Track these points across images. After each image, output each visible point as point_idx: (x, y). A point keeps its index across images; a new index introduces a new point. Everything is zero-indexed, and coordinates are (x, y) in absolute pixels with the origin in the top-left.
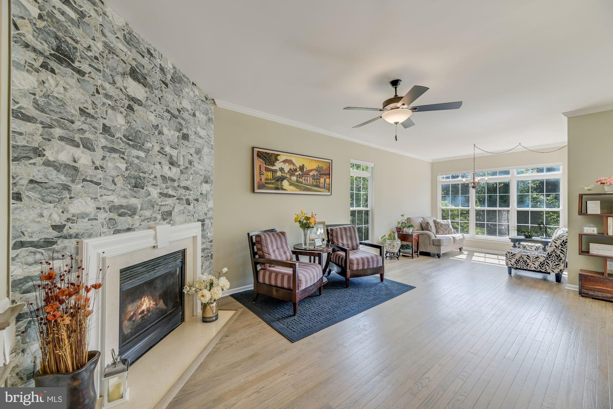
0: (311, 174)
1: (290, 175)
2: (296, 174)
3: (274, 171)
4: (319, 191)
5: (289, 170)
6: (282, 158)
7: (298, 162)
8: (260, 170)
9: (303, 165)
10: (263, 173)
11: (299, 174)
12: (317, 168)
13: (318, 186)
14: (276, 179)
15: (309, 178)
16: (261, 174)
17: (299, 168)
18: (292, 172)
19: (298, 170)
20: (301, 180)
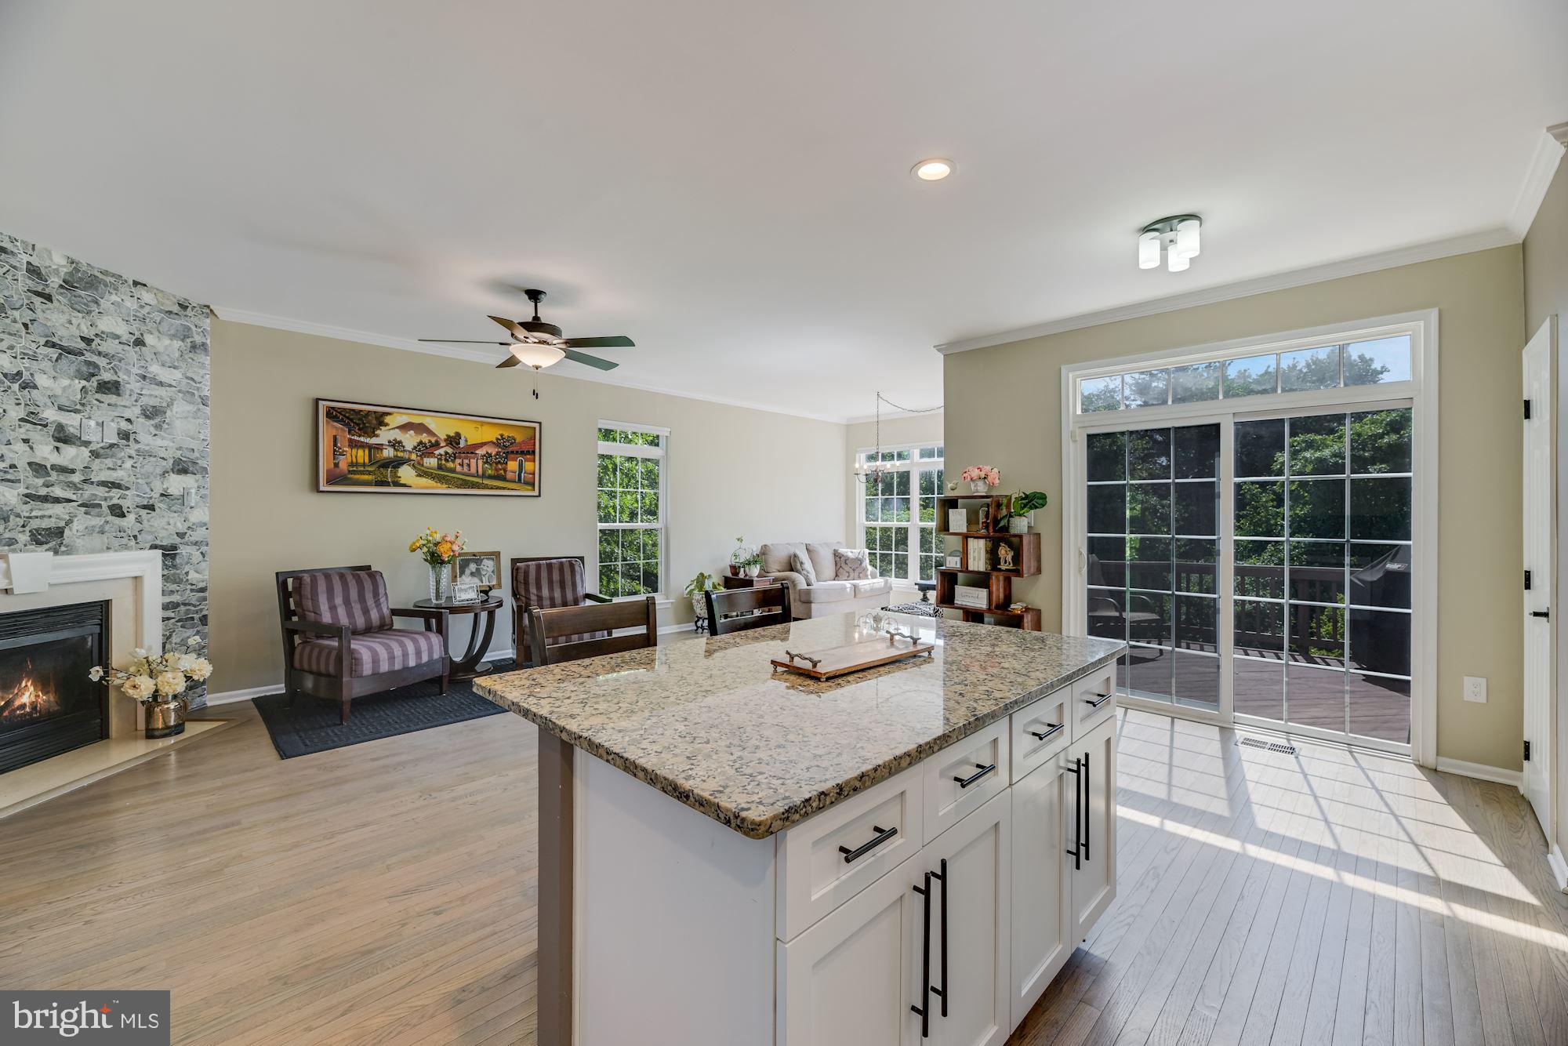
0: (481, 452)
1: (421, 456)
2: (437, 452)
3: (379, 447)
4: (504, 488)
5: (416, 444)
6: (397, 419)
7: (442, 428)
8: (335, 445)
9: (458, 435)
10: (344, 451)
11: (446, 453)
12: (497, 439)
13: (503, 479)
14: (382, 462)
15: (473, 462)
16: (336, 452)
17: (446, 440)
18: (426, 450)
19: (443, 444)
20: (450, 465)
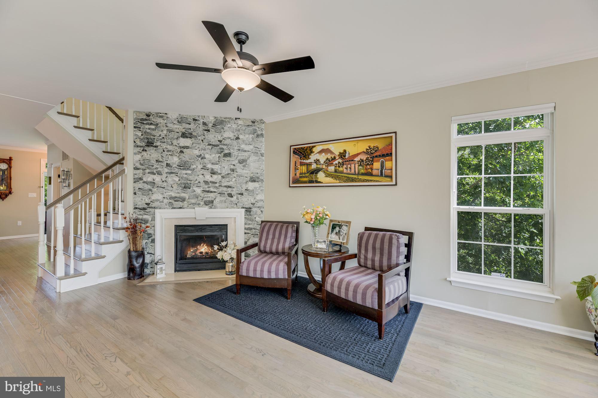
0: (357, 159)
1: (327, 166)
2: (334, 163)
3: (310, 164)
4: (371, 181)
5: (325, 160)
6: (316, 150)
7: (336, 149)
8: (295, 166)
9: (345, 151)
10: (299, 168)
11: (339, 163)
12: (367, 149)
13: (371, 174)
14: (312, 171)
15: (353, 166)
16: (296, 169)
17: (339, 155)
18: (329, 162)
19: (337, 158)
20: (341, 169)
